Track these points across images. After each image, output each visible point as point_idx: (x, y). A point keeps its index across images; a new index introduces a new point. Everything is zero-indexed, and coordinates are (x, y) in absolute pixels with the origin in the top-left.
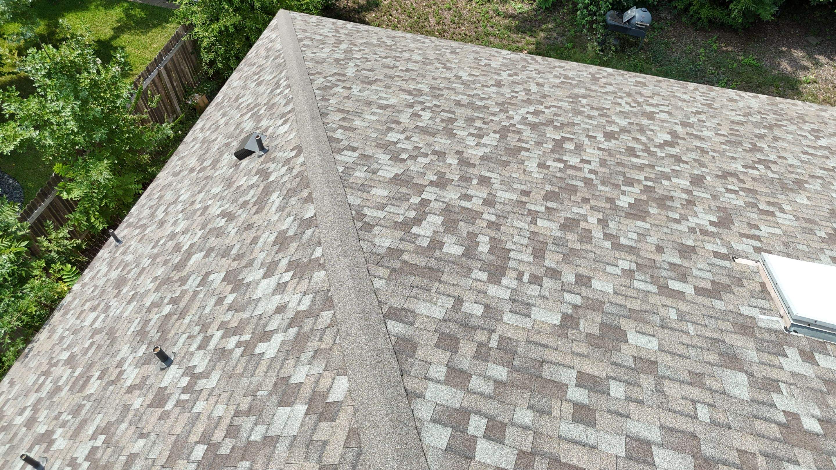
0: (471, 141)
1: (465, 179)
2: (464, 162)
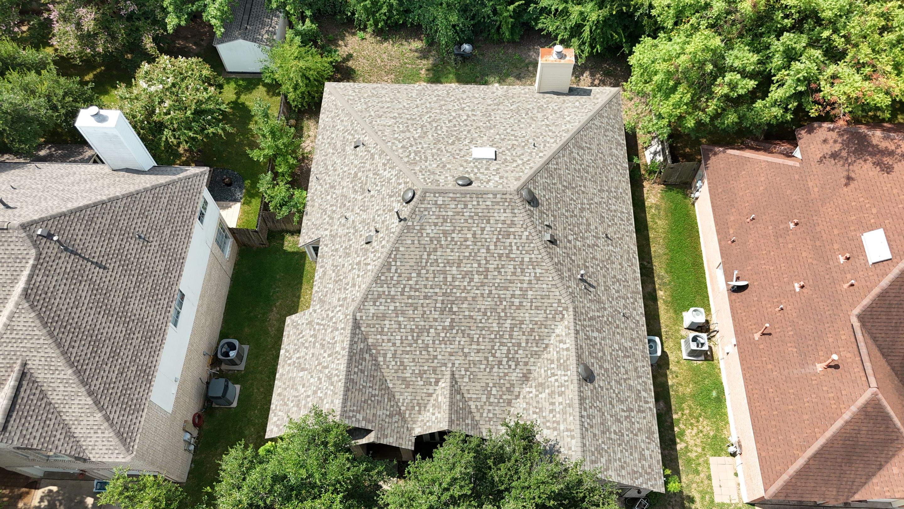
0: (415, 132)
1: (416, 144)
2: (415, 139)
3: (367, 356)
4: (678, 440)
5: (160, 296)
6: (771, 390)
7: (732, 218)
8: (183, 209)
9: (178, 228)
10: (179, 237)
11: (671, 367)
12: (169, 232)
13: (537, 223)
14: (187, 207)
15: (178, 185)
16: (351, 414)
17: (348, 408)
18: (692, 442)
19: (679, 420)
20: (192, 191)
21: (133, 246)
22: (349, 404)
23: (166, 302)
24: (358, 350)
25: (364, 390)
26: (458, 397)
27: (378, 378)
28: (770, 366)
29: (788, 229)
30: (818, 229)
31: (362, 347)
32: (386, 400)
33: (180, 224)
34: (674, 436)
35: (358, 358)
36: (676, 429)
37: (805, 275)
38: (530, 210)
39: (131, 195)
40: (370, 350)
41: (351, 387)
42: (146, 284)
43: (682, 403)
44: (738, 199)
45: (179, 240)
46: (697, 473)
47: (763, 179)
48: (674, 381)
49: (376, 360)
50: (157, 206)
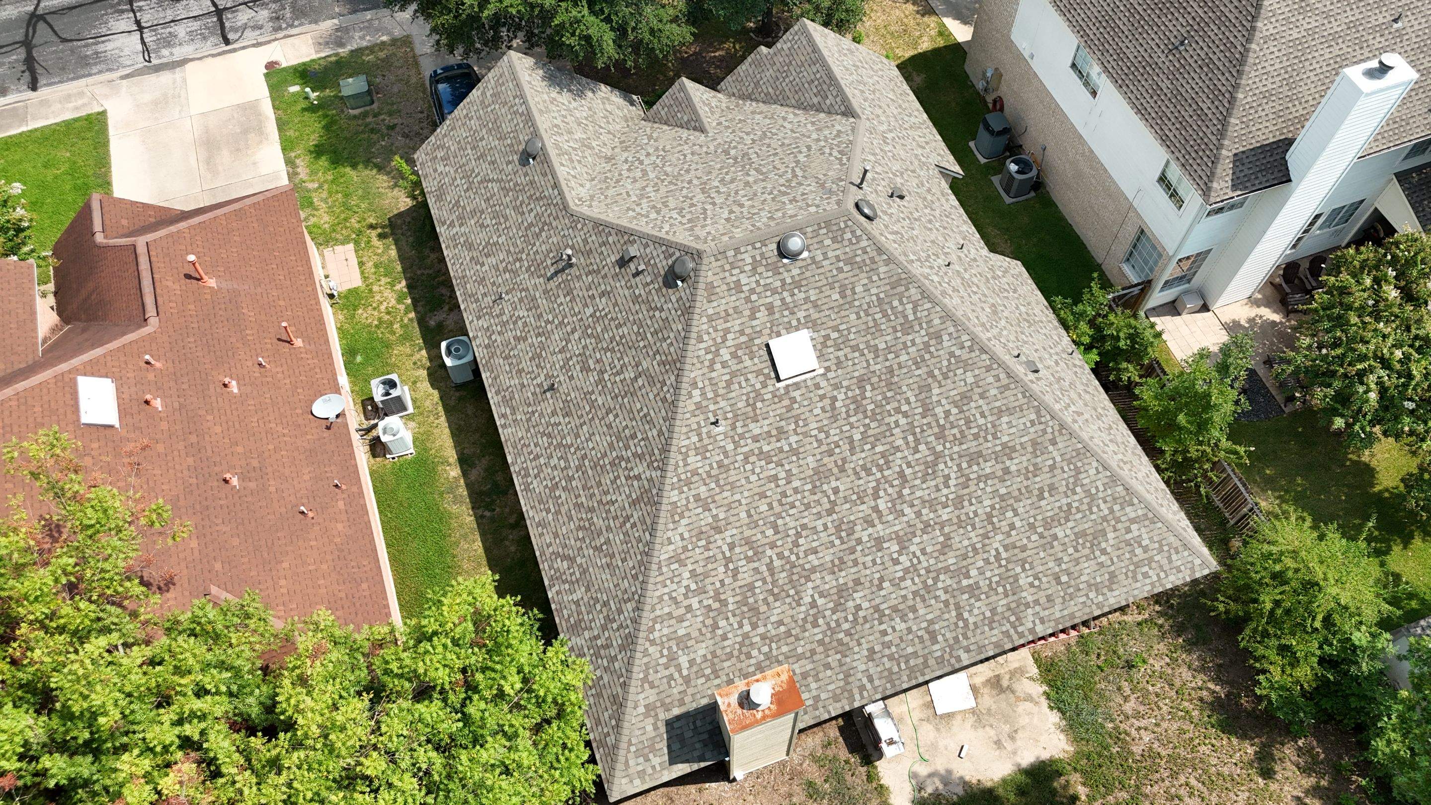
3: (815, 100)
4: (405, 290)
5: (1102, 30)
6: (282, 277)
7: (340, 526)
8: (1178, 126)
9: (1159, 103)
10: (1147, 96)
11: (424, 373)
12: (1163, 86)
13: (655, 254)
14: (1177, 133)
15: (1213, 138)
16: (796, 38)
17: (802, 38)
18: (387, 293)
19: (406, 313)
20: (1193, 155)
21: (1177, 27)
22: (805, 42)
23: (1090, 33)
24: (829, 94)
25: (798, 70)
26: (686, 118)
27: (791, 96)
28: (282, 303)
29: (242, 479)
30: (190, 460)
31: (828, 102)
32: (770, 90)
33: (1164, 108)
34: (410, 293)
35: (825, 87)
36: (409, 301)
37: (220, 400)
38: (671, 256)
39: (1242, 61)
40: (817, 110)
41: (812, 56)
42: (1125, 20)
43: (405, 332)
44: (329, 557)
45: (1145, 95)
46: (376, 266)
47: (283, 582)
48: (418, 356)
49: (805, 109)
50: (1206, 90)
